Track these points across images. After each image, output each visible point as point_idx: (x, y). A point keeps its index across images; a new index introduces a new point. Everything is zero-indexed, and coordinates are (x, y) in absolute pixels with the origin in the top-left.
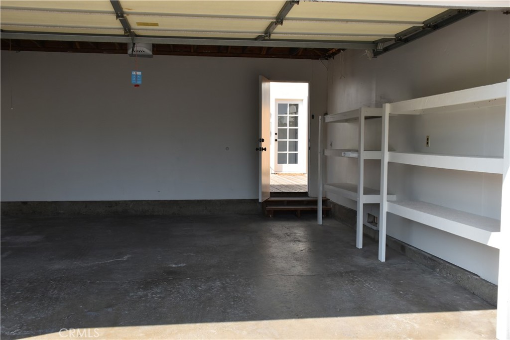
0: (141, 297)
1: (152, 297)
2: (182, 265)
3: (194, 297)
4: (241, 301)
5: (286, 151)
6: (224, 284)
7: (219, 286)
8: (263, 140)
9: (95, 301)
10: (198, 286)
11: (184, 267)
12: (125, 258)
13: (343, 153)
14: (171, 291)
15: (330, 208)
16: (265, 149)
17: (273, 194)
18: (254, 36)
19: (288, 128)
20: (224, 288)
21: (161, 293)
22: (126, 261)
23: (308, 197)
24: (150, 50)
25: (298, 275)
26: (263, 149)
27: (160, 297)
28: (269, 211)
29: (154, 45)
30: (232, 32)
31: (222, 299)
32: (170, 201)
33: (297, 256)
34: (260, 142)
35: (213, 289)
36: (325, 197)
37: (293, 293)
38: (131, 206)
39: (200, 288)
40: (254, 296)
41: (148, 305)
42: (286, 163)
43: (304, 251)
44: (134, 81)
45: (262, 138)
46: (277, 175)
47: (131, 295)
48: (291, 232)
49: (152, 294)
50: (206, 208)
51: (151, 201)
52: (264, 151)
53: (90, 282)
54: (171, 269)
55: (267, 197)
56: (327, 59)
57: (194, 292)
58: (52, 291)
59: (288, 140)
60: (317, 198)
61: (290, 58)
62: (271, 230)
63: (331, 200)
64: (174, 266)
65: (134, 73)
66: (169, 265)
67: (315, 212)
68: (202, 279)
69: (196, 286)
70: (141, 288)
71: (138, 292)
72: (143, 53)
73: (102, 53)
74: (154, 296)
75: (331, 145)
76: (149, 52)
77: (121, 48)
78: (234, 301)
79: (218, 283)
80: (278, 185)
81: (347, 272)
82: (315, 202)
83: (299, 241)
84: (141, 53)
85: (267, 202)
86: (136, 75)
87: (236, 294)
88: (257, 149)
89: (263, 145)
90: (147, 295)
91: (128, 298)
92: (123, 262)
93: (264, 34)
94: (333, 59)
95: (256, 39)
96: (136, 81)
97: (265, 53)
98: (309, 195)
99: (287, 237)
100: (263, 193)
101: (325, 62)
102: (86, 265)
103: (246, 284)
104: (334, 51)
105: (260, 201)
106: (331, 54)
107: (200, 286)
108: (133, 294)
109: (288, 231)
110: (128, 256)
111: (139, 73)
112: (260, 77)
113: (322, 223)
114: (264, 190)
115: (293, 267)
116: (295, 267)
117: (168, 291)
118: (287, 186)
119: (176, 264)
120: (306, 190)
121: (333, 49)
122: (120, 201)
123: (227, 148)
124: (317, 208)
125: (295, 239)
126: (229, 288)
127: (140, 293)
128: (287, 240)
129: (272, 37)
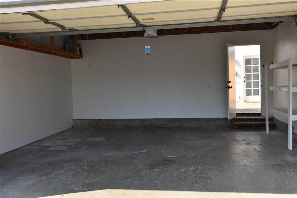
0: (147, 173)
1: (153, 174)
2: (174, 156)
3: (176, 175)
4: (203, 179)
5: (251, 88)
6: (195, 169)
7: (193, 169)
8: (230, 82)
9: (122, 174)
10: (181, 169)
11: (175, 157)
12: (144, 151)
13: (279, 88)
14: (164, 171)
15: (276, 124)
16: (231, 87)
17: (238, 115)
18: (213, 20)
19: (252, 73)
20: (195, 171)
21: (158, 172)
22: (145, 153)
23: (261, 116)
24: (156, 33)
25: (243, 165)
26: (230, 87)
27: (157, 174)
28: (235, 125)
29: (158, 31)
30: (197, 19)
31: (193, 177)
32: (176, 119)
33: (246, 153)
34: (228, 83)
35: (189, 171)
36: (273, 117)
37: (238, 176)
38: (154, 122)
39: (181, 170)
40: (212, 177)
41: (149, 178)
42: (251, 95)
43: (251, 150)
44: (146, 52)
45: (229, 80)
46: (245, 103)
47: (142, 172)
48: (247, 138)
49: (153, 173)
50: (197, 123)
51: (165, 119)
52: (230, 88)
53: (122, 164)
54: (168, 159)
55: (234, 116)
56: (273, 29)
57: (177, 172)
58: (102, 167)
59: (252, 81)
60: (265, 117)
61: (247, 30)
62: (234, 137)
63: (276, 118)
64: (170, 157)
65: (146, 47)
66: (167, 156)
67: (264, 126)
68: (183, 165)
69: (179, 169)
70: (148, 169)
71: (146, 170)
72: (152, 36)
73: (137, 37)
74: (154, 173)
75: (276, 83)
76: (155, 34)
77: (141, 34)
78: (199, 179)
79: (193, 168)
80: (243, 109)
81: (277, 165)
82: (264, 120)
83: (250, 144)
84: (151, 36)
85: (234, 120)
86: (148, 48)
87: (201, 175)
88: (226, 88)
89: (230, 85)
90: (150, 173)
91: (140, 174)
92: (143, 153)
93: (217, 18)
94: (276, 28)
95: (214, 22)
96: (148, 51)
97: (231, 29)
98: (262, 115)
99: (243, 141)
100: (231, 114)
101: (271, 31)
102: (123, 154)
103: (209, 169)
104: (276, 23)
105: (229, 119)
106: (274, 25)
107: (182, 169)
108: (143, 172)
109: (244, 138)
110: (147, 150)
111: (149, 47)
112: (227, 43)
113: (269, 133)
114: (232, 112)
115: (241, 160)
116: (243, 160)
117: (162, 171)
118: (248, 110)
119: (171, 156)
120: (260, 112)
121: (274, 22)
122: (148, 119)
123: (209, 88)
124: (265, 124)
125: (248, 143)
126: (198, 171)
127: (147, 171)
128: (243, 143)
129: (222, 19)
